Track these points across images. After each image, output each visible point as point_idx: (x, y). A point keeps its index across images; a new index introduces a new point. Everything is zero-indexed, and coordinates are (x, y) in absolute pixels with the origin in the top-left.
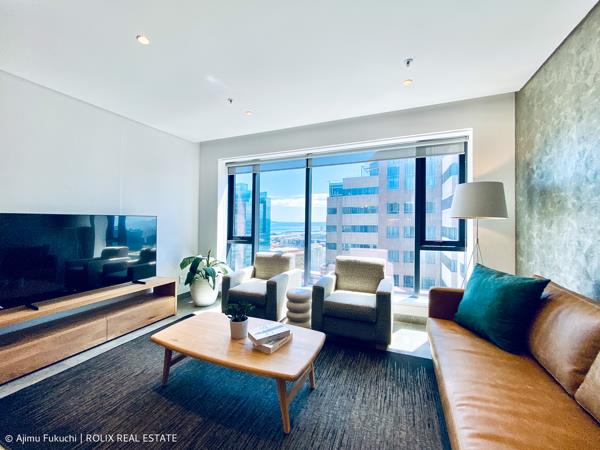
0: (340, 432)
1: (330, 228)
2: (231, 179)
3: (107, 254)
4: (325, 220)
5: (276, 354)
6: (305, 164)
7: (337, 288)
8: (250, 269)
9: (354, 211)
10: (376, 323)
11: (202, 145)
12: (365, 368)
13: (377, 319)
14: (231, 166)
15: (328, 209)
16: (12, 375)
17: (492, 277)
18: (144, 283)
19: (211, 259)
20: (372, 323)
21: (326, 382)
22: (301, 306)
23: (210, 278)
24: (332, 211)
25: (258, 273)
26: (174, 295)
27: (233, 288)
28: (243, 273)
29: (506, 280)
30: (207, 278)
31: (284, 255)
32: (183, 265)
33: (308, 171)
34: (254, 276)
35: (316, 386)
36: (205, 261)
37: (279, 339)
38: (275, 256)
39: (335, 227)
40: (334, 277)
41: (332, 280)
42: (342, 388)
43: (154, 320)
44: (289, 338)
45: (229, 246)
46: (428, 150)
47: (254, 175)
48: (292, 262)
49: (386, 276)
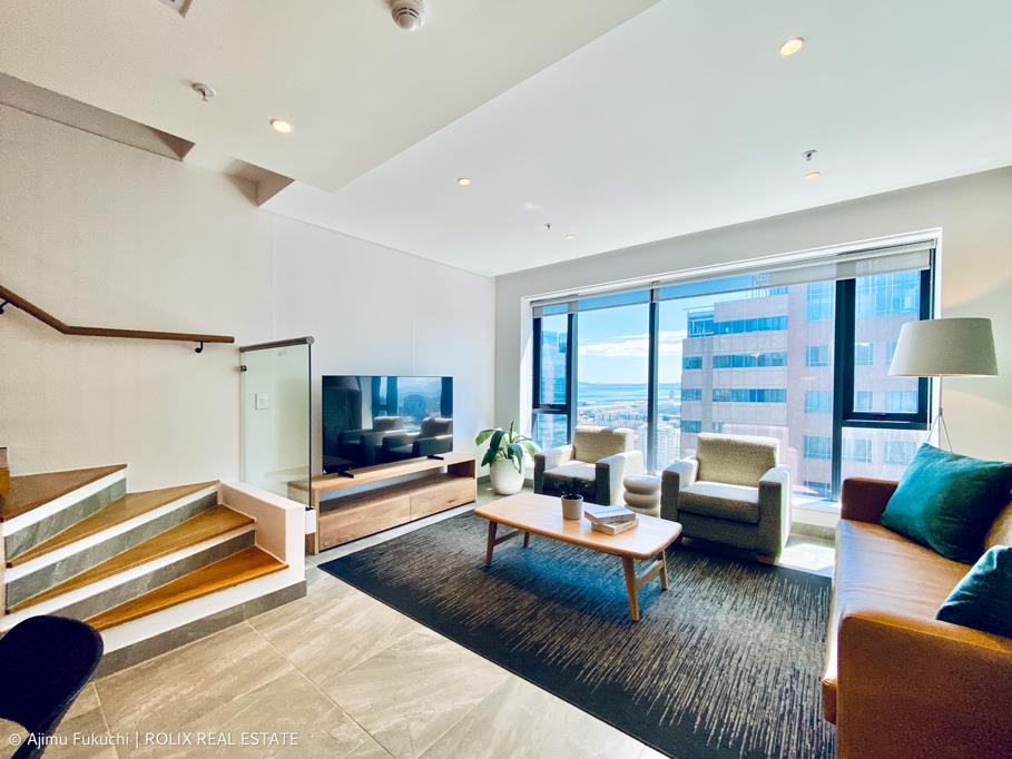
0: (700, 629)
1: (687, 394)
2: (537, 323)
3: (380, 426)
4: (680, 381)
5: (620, 536)
6: (649, 298)
7: (698, 478)
8: (567, 449)
9: (736, 362)
10: (757, 525)
11: (499, 279)
12: (739, 579)
13: (759, 520)
14: (537, 306)
15: (685, 360)
16: (339, 540)
17: (941, 461)
18: (442, 459)
19: (514, 434)
20: (751, 524)
21: (682, 586)
22: (644, 498)
23: (515, 458)
24: (692, 364)
25: (579, 454)
26: (473, 476)
27: (548, 470)
28: (560, 453)
29: (961, 465)
30: (511, 458)
31: (616, 431)
32: (479, 441)
33: (653, 308)
34: (574, 457)
35: (669, 587)
36: (506, 436)
37: (622, 522)
38: (603, 431)
39: (698, 393)
40: (695, 463)
41: (691, 466)
42: (704, 594)
43: (454, 504)
44: (634, 523)
45: (534, 416)
46: (859, 267)
47: (570, 317)
48: (629, 441)
49: (778, 464)
